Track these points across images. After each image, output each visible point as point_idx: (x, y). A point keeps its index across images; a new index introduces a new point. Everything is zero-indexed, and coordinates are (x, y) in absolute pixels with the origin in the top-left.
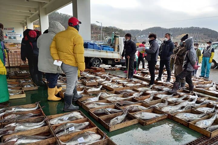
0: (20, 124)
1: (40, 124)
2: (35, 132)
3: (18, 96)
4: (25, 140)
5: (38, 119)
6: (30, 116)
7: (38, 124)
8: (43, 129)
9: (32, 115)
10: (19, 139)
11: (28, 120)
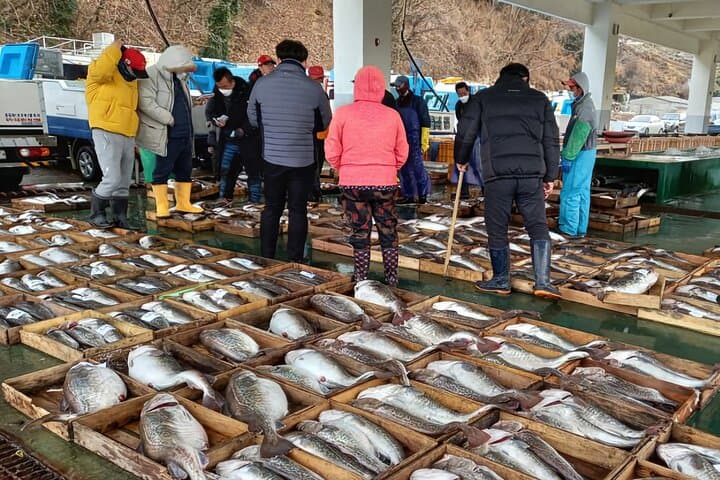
0: (576, 402)
1: (630, 435)
2: (580, 450)
3: (708, 326)
4: (520, 452)
5: (642, 417)
6: (646, 398)
7: (627, 433)
8: (607, 454)
9: (651, 398)
10: (516, 438)
11: (609, 404)
